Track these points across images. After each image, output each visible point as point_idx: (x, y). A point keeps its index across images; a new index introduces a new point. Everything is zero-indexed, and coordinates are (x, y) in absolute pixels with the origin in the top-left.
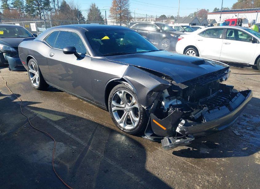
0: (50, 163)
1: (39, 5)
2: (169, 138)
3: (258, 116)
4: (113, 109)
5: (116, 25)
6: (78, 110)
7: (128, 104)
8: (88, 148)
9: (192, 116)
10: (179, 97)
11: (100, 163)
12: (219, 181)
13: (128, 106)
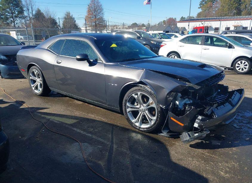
0: (83, 162)
1: (12, 13)
2: (189, 133)
3: (248, 111)
4: (128, 110)
5: (91, 32)
6: (88, 113)
7: (144, 104)
8: (113, 147)
9: (206, 112)
10: (190, 97)
11: (129, 159)
12: (237, 167)
13: (143, 107)
